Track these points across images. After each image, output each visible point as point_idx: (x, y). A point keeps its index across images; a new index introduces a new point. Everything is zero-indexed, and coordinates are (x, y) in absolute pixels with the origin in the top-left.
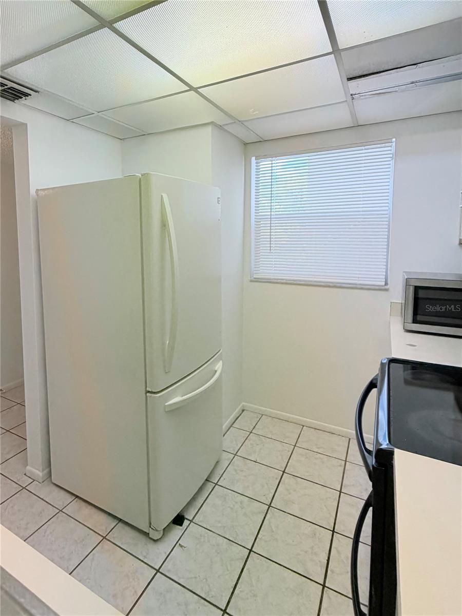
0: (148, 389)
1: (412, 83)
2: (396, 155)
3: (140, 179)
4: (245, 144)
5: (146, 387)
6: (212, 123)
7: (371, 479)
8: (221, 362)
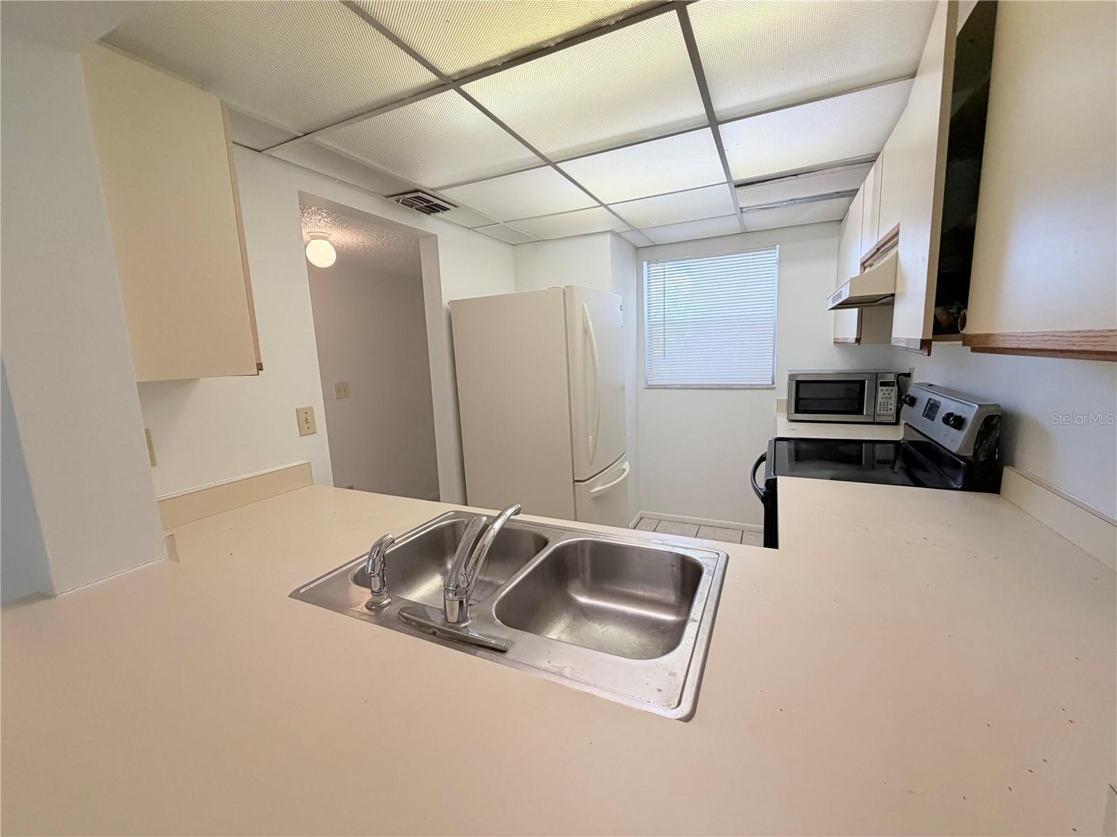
0: (576, 479)
1: (791, 200)
2: (780, 261)
3: (564, 290)
4: (637, 248)
5: (574, 477)
6: (611, 231)
7: (763, 502)
8: (627, 462)
